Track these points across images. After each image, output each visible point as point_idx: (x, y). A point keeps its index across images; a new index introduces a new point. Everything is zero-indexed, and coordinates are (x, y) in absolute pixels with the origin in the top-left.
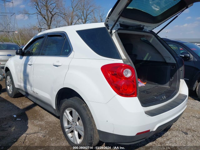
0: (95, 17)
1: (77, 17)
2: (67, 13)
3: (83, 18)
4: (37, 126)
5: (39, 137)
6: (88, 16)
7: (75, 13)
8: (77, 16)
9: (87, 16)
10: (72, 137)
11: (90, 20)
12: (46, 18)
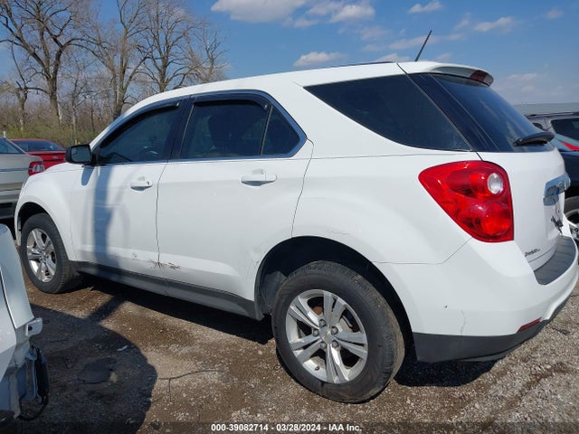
0: (191, 52)
1: (137, 53)
2: (108, 40)
3: (156, 54)
4: (184, 357)
5: (213, 384)
6: (173, 50)
7: (131, 41)
8: (138, 47)
9: (169, 48)
10: (318, 369)
11: (178, 61)
12: (41, 54)
